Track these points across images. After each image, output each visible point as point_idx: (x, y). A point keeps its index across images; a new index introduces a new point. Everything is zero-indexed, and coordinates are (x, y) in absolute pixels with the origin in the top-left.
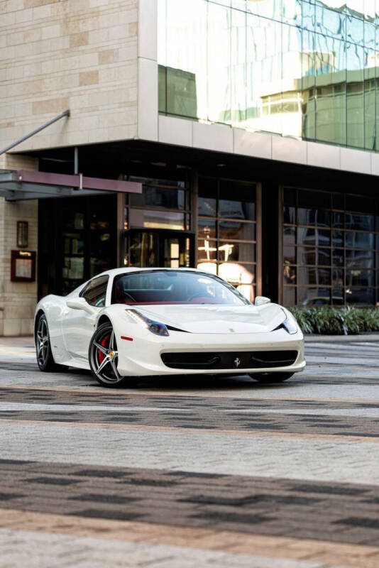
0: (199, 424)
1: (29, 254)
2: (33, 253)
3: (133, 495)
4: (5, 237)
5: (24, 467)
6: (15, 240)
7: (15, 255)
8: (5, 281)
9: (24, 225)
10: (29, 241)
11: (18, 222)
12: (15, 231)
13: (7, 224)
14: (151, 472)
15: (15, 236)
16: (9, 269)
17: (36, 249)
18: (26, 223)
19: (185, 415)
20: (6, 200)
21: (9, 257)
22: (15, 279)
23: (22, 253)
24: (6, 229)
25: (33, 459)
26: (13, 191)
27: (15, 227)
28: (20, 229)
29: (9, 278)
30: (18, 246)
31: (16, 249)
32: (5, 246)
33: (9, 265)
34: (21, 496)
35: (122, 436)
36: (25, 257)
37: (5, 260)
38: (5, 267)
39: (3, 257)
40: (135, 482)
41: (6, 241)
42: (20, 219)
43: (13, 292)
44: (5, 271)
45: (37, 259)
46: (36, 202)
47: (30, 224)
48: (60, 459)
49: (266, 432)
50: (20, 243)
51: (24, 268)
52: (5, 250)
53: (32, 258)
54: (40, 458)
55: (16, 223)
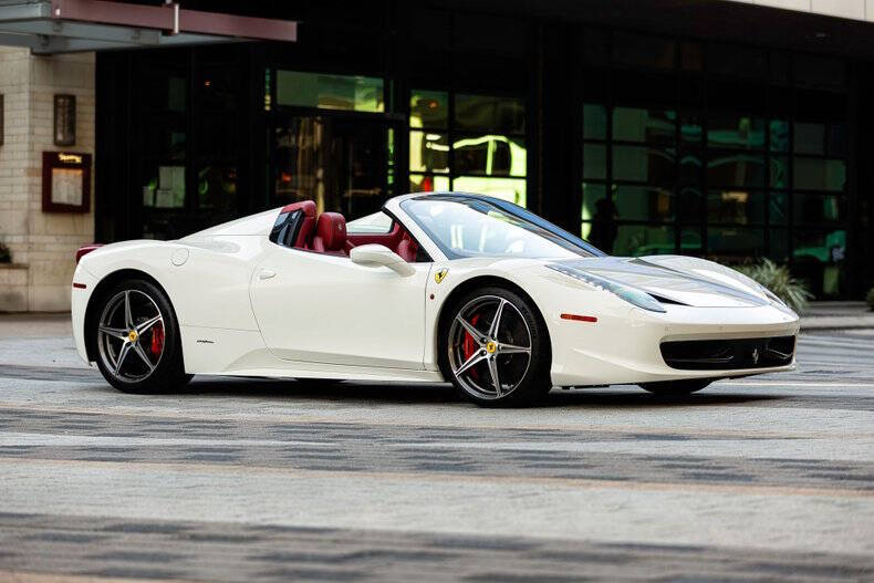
0: (340, 463)
1: (78, 160)
2: (86, 157)
3: (184, 552)
4: (32, 126)
5: (27, 521)
6: (51, 131)
7: (50, 162)
8: (30, 211)
9: (67, 101)
10: (78, 133)
11: (56, 97)
12: (51, 115)
13: (33, 100)
14: (225, 526)
15: (50, 123)
16: (39, 189)
17: (91, 150)
18: (72, 98)
19: (322, 451)
20: (33, 53)
21: (39, 164)
22: (50, 207)
23: (63, 158)
24: (32, 109)
25: (43, 511)
26: (46, 37)
27: (51, 107)
28: (60, 110)
29: (38, 205)
30: (56, 143)
31: (52, 148)
32: (31, 144)
33: (39, 180)
34: (12, 555)
35: (200, 480)
36: (70, 166)
37: (30, 172)
38: (31, 185)
39: (26, 164)
40: (195, 538)
41: (32, 133)
42: (60, 90)
43: (47, 234)
44: (31, 192)
45: (93, 167)
46: (92, 58)
47: (78, 99)
48: (87, 511)
49: (444, 475)
50: (60, 137)
51: (68, 186)
52: (31, 150)
53: (84, 166)
54: (54, 510)
55: (51, 99)
